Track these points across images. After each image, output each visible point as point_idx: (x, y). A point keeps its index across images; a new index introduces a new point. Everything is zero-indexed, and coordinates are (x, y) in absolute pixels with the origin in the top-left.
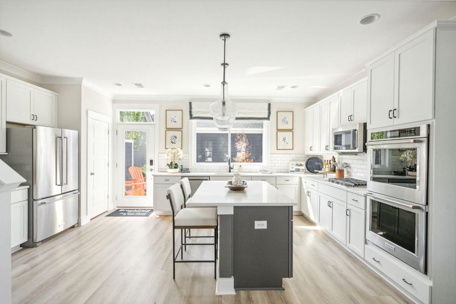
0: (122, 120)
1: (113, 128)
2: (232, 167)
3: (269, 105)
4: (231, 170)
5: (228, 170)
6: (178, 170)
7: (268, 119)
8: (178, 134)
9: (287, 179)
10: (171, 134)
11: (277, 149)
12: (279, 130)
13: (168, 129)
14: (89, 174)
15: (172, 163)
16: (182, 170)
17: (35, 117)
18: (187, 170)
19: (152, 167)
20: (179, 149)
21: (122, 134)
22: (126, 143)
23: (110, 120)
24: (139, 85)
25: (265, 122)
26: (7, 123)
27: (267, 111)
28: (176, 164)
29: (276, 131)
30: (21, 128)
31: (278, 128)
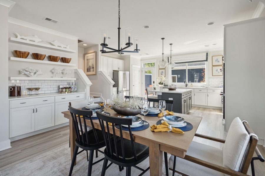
0: (144, 66)
1: (141, 70)
2: (187, 84)
3: (207, 54)
4: (187, 86)
5: (185, 86)
6: (163, 85)
7: (207, 60)
8: (164, 71)
9: (214, 90)
10: (161, 71)
11: (213, 76)
12: (213, 66)
13: (160, 69)
14: (133, 86)
15: (160, 82)
16: (165, 85)
17: (119, 68)
18: (167, 86)
19: (154, 84)
20: (163, 77)
21: (144, 72)
22: (146, 75)
23: (140, 67)
24: (147, 54)
25: (206, 62)
26: (113, 70)
27: (205, 57)
28: (162, 83)
29: (212, 66)
30: (116, 72)
31: (213, 65)
